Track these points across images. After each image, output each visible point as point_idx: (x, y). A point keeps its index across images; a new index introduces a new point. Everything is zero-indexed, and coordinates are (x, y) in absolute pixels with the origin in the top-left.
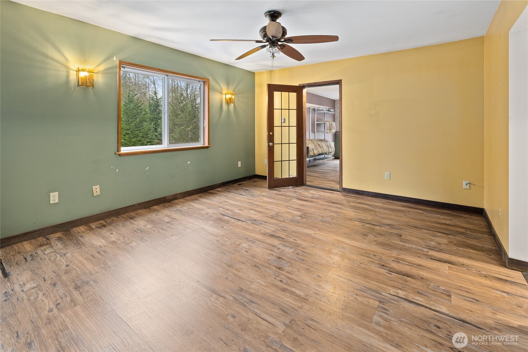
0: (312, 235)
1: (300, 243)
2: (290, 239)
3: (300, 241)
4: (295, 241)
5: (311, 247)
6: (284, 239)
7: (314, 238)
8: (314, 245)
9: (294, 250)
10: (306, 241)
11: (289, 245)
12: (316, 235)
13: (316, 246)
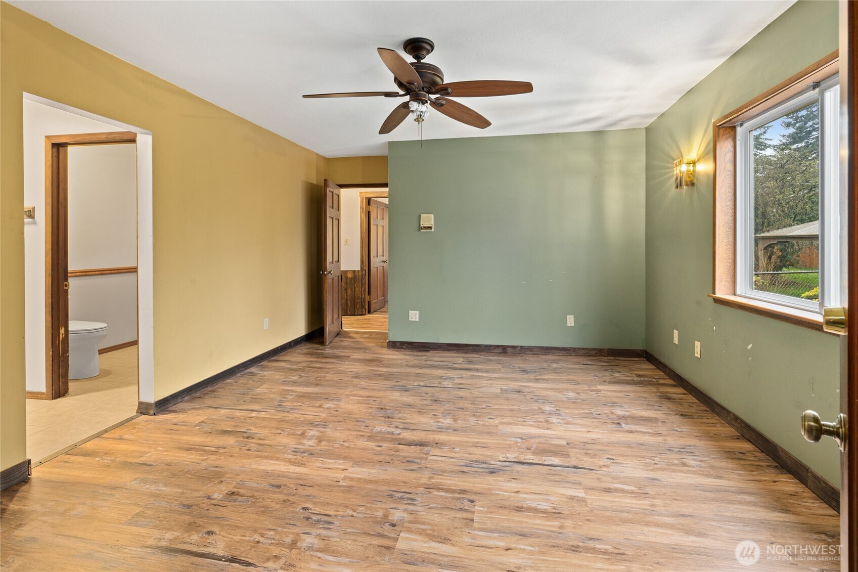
0: (351, 463)
1: (370, 443)
2: (388, 445)
3: (370, 446)
4: (378, 444)
5: (349, 439)
6: (399, 444)
7: (345, 458)
8: (345, 444)
9: (374, 430)
10: (360, 449)
11: (385, 436)
12: (342, 467)
13: (342, 443)
